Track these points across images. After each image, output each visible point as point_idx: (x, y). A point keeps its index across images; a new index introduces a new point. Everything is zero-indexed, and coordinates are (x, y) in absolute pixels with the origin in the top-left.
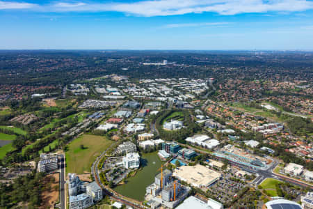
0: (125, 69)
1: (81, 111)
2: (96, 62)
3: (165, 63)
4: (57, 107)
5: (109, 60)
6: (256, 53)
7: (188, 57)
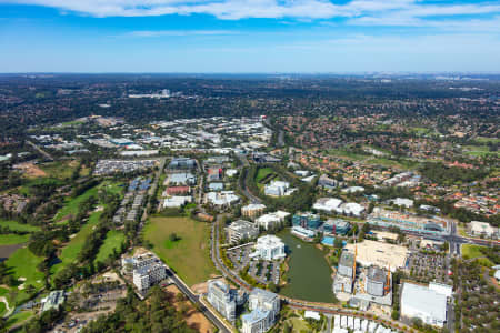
0: (106, 106)
1: (102, 180)
2: (38, 95)
3: (166, 94)
4: (51, 177)
5: (62, 91)
6: (282, 78)
7: (192, 84)
